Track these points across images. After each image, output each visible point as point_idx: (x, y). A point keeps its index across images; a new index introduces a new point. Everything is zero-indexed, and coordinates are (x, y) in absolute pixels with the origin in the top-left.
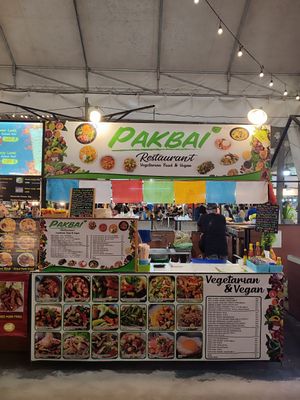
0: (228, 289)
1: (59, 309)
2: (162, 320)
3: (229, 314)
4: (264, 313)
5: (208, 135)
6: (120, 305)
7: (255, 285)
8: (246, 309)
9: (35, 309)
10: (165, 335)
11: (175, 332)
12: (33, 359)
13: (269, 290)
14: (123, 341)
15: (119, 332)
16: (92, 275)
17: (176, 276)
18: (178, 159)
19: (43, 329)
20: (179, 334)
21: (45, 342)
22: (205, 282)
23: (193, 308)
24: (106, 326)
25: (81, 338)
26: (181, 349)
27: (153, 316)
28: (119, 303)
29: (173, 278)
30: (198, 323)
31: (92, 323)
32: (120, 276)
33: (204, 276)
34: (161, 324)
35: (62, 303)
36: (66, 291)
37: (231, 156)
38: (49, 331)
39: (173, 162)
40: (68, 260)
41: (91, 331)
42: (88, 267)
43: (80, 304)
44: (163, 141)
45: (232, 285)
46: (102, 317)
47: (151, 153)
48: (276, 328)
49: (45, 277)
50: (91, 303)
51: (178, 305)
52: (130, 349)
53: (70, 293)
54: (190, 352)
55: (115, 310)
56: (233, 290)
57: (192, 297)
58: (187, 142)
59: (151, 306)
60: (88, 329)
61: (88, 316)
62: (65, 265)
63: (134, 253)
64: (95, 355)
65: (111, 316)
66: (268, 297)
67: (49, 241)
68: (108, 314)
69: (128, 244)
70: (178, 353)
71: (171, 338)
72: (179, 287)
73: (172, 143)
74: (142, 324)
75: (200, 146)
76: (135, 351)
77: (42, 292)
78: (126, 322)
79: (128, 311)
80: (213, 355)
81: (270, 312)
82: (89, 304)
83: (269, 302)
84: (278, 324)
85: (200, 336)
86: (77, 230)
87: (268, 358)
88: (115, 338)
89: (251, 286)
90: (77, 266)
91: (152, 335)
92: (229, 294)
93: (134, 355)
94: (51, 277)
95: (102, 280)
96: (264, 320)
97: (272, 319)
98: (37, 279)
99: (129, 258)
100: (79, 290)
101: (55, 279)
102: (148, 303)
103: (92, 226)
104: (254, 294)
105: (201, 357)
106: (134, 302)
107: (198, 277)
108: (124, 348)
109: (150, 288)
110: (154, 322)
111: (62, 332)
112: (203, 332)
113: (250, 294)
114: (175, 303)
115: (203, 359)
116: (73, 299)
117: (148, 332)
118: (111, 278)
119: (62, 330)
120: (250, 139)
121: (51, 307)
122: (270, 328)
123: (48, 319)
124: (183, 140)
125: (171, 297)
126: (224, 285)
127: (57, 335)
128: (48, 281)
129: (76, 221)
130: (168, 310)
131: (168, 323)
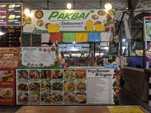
0: (97, 75)
1: (27, 84)
2: (70, 88)
4: (112, 84)
5: (89, 13)
6: (52, 82)
7: (108, 73)
8: (104, 83)
9: (18, 83)
10: (71, 94)
11: (75, 93)
12: (17, 104)
13: (114, 75)
14: (54, 97)
15: (52, 93)
16: (40, 70)
17: (75, 70)
18: (77, 24)
19: (21, 92)
20: (77, 94)
21: (22, 97)
22: (87, 72)
23: (82, 83)
24: (46, 90)
25: (36, 96)
26: (78, 100)
27: (66, 86)
28: (52, 81)
29: (74, 70)
30: (85, 89)
31: (41, 89)
32: (52, 70)
33: (87, 70)
34: (69, 90)
35: (29, 81)
36: (30, 76)
37: (98, 22)
38: (23, 92)
39: (75, 25)
40: (31, 63)
41: (40, 93)
42: (39, 66)
43: (36, 82)
44: (70, 17)
45: (99, 73)
46: (45, 87)
47: (66, 22)
48: (117, 91)
49: (21, 71)
50: (40, 81)
51: (76, 81)
52: (56, 100)
53: (32, 77)
54: (81, 101)
55: (50, 84)
56: (99, 75)
57: (82, 78)
58: (80, 17)
59: (65, 82)
60: (39, 91)
61: (39, 86)
62: (30, 66)
63: (58, 61)
64: (42, 102)
66: (114, 78)
67: (23, 56)
68: (47, 85)
69: (55, 57)
70: (76, 101)
71: (73, 95)
72: (76, 74)
73: (74, 17)
74: (61, 90)
75: (86, 18)
76: (59, 100)
77: (20, 77)
78: (55, 89)
79: (55, 84)
80: (91, 102)
81: (115, 84)
83: (114, 80)
84: (118, 89)
85: (85, 94)
86: (34, 51)
87: (114, 104)
88: (50, 95)
89: (106, 73)
90: (34, 66)
91: (66, 94)
92: (97, 77)
93: (58, 102)
95: (45, 72)
96: (112, 87)
97: (116, 87)
98: (18, 71)
99: (56, 62)
100: (35, 76)
101: (25, 71)
102: (63, 81)
103: (40, 50)
104: (108, 77)
105: (86, 103)
106: (58, 81)
107: (84, 70)
108: (54, 99)
109: (64, 75)
110: (66, 88)
111: (29, 93)
112: (87, 92)
113: (106, 77)
114: (75, 81)
115: (87, 104)
116: (33, 79)
117: (64, 93)
118: (48, 71)
119: (28, 92)
120: (106, 15)
121: (24, 83)
122: (115, 91)
123: (23, 87)
124: (78, 16)
125: (73, 78)
126: (95, 73)
127: (27, 94)
128: (22, 72)
129: (34, 48)
130: (72, 84)
131: (72, 89)
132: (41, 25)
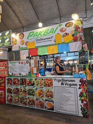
0: (62, 84)
1: (12, 88)
2: (40, 94)
3: (63, 94)
4: (79, 95)
5: (57, 28)
8: (70, 93)
9: (7, 88)
10: (41, 100)
11: (44, 99)
12: (6, 103)
13: (80, 85)
14: (29, 100)
15: (27, 97)
16: (19, 78)
17: (43, 78)
18: (47, 39)
19: (8, 94)
20: (46, 100)
21: (9, 98)
22: (53, 81)
23: (50, 91)
24: (24, 95)
25: (17, 98)
27: (37, 92)
28: (27, 87)
29: (42, 79)
30: (52, 96)
31: (20, 93)
32: (27, 78)
33: (53, 79)
34: (39, 96)
35: (13, 86)
36: (13, 83)
37: (66, 34)
40: (14, 73)
41: (20, 96)
42: (18, 76)
43: (17, 87)
44: (42, 34)
45: (64, 82)
46: (23, 92)
47: (39, 39)
48: (85, 102)
49: (9, 78)
50: (20, 87)
52: (30, 104)
54: (49, 107)
55: (26, 90)
56: (64, 84)
57: (49, 86)
60: (19, 95)
61: (19, 91)
62: (13, 75)
63: (31, 71)
64: (21, 104)
65: (25, 91)
66: (80, 88)
67: (9, 68)
68: (24, 91)
69: (29, 68)
70: (46, 107)
71: (43, 101)
72: (45, 82)
73: (45, 34)
74: (34, 95)
75: (54, 33)
76: (32, 104)
77: (8, 83)
78: (29, 94)
79: (30, 90)
80: (58, 110)
81: (81, 95)
82: (19, 87)
83: (81, 90)
85: (53, 102)
86: (16, 64)
87: (82, 116)
88: (26, 99)
89: (72, 83)
90: (16, 75)
91: (37, 99)
92: (63, 86)
93: (32, 106)
94: (10, 78)
95: (22, 79)
96: (79, 98)
97: (83, 98)
98: (7, 79)
99: (29, 72)
100: (16, 82)
101: (11, 79)
102: (35, 88)
103: (19, 63)
104: (73, 86)
105: (53, 110)
106: (31, 87)
107: (51, 79)
108: (29, 103)
109: (35, 83)
110: (37, 95)
111: (13, 96)
112: (54, 100)
113: (72, 86)
114: (44, 88)
116: (15, 85)
117: (35, 98)
118: (25, 79)
119: (13, 95)
120: (74, 25)
121: (10, 88)
122: (82, 102)
123: (10, 91)
124: (49, 32)
125: (42, 86)
126: (60, 82)
127: (11, 96)
128: (9, 80)
130: (42, 91)
131: (42, 95)
132: (23, 44)
